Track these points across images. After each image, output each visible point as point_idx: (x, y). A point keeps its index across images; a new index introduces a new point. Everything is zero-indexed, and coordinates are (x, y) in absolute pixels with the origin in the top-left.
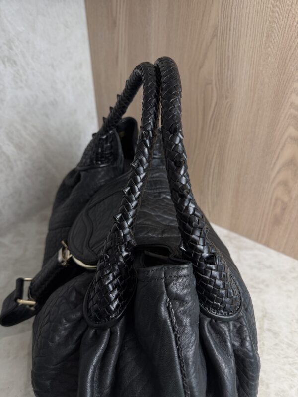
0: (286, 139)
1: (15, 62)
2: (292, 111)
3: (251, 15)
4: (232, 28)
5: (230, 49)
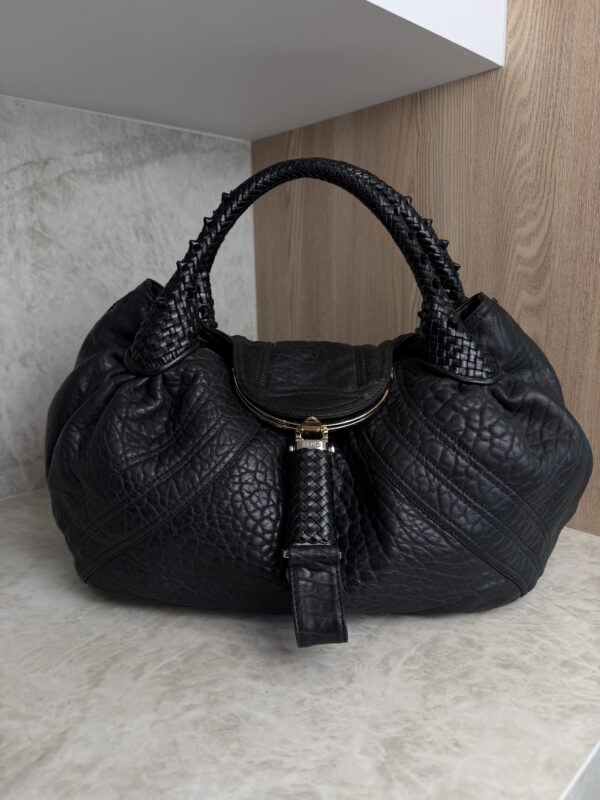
0: (520, 312)
1: (151, 237)
2: (520, 267)
3: (452, 157)
4: (431, 176)
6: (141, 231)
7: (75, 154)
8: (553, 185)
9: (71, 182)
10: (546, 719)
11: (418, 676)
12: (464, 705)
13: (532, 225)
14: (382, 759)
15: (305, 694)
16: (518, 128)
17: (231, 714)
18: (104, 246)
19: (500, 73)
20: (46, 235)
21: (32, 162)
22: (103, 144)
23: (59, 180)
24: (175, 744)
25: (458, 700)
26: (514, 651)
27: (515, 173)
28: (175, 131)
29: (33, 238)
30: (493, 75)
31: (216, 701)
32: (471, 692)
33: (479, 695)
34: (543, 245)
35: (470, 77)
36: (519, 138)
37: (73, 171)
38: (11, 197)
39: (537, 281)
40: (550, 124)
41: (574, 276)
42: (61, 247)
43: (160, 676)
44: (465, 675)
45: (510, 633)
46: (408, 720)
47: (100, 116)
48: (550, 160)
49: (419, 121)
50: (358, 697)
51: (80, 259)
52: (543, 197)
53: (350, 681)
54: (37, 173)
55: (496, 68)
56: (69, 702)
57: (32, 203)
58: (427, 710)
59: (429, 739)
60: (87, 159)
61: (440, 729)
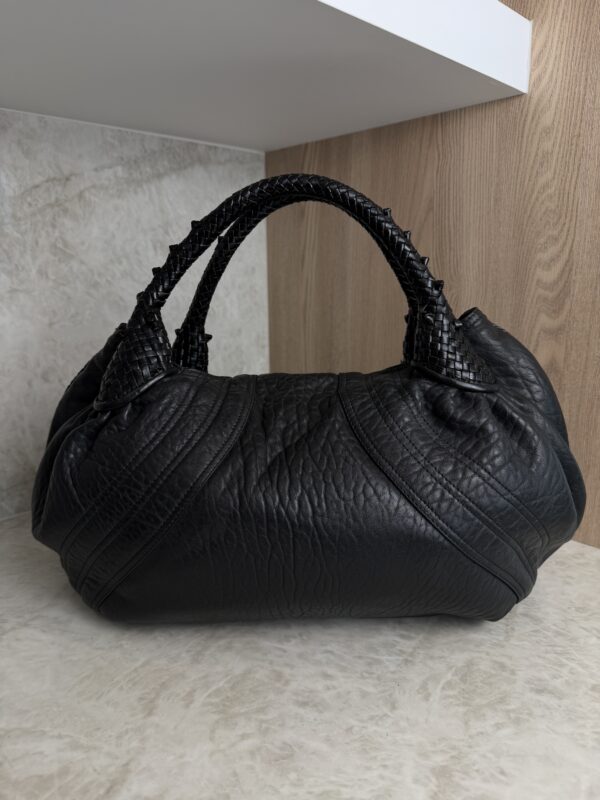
0: (539, 334)
2: (541, 291)
3: (473, 179)
4: (451, 197)
5: (451, 223)
6: (158, 245)
7: (96, 170)
8: (574, 213)
9: (92, 198)
10: (584, 746)
11: (458, 702)
12: (505, 732)
13: (553, 250)
14: (435, 789)
15: (353, 722)
16: (540, 154)
17: (284, 743)
18: (124, 261)
19: (523, 100)
20: (68, 251)
21: (54, 179)
22: (122, 159)
23: (81, 196)
24: (235, 774)
25: (498, 726)
26: (545, 675)
27: (537, 199)
28: (192, 144)
29: (55, 255)
30: (517, 101)
31: (267, 729)
32: (510, 718)
33: (517, 721)
34: (563, 271)
35: (492, 103)
36: (542, 164)
37: (94, 186)
38: (33, 214)
39: (557, 306)
40: (573, 152)
41: (594, 302)
42: (82, 262)
43: (212, 704)
44: (502, 700)
45: (539, 657)
46: (454, 748)
47: (120, 131)
48: (572, 189)
49: (440, 143)
50: (403, 724)
51: (100, 275)
52: (564, 224)
53: (394, 707)
54: (59, 189)
55: (520, 95)
56: (127, 732)
57: (54, 219)
58: (471, 737)
59: (476, 768)
60: (108, 173)
61: (484, 756)
